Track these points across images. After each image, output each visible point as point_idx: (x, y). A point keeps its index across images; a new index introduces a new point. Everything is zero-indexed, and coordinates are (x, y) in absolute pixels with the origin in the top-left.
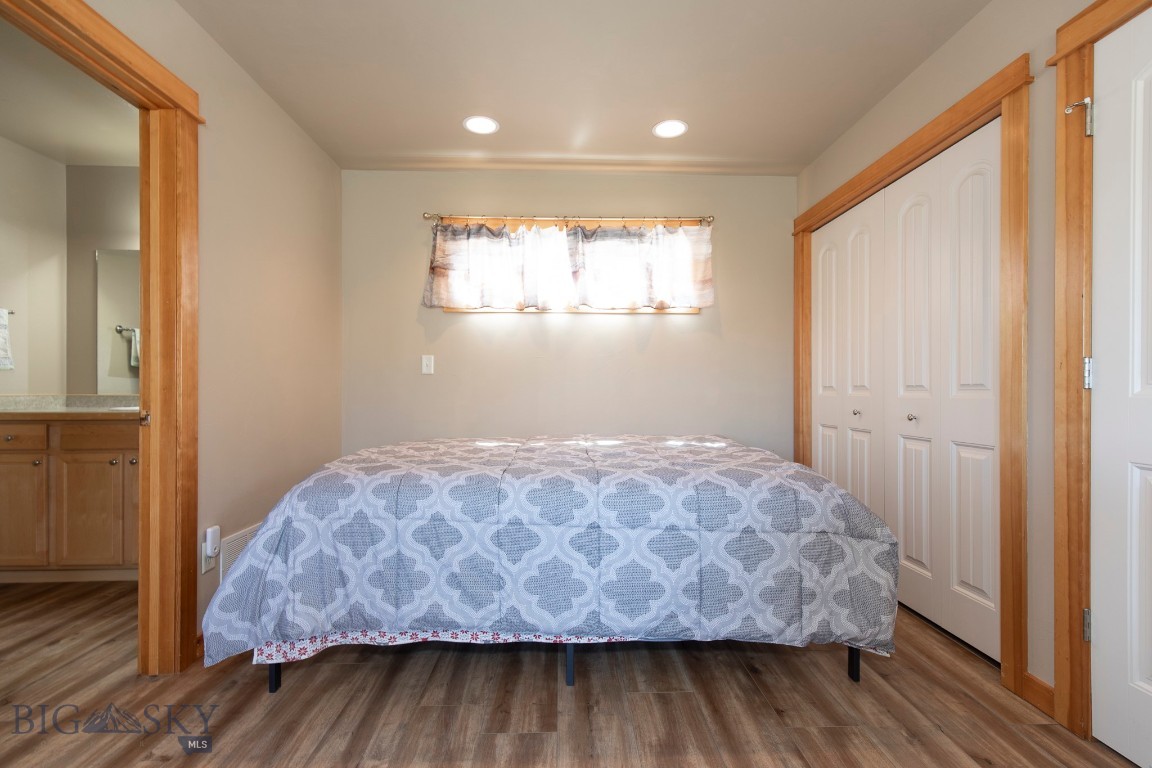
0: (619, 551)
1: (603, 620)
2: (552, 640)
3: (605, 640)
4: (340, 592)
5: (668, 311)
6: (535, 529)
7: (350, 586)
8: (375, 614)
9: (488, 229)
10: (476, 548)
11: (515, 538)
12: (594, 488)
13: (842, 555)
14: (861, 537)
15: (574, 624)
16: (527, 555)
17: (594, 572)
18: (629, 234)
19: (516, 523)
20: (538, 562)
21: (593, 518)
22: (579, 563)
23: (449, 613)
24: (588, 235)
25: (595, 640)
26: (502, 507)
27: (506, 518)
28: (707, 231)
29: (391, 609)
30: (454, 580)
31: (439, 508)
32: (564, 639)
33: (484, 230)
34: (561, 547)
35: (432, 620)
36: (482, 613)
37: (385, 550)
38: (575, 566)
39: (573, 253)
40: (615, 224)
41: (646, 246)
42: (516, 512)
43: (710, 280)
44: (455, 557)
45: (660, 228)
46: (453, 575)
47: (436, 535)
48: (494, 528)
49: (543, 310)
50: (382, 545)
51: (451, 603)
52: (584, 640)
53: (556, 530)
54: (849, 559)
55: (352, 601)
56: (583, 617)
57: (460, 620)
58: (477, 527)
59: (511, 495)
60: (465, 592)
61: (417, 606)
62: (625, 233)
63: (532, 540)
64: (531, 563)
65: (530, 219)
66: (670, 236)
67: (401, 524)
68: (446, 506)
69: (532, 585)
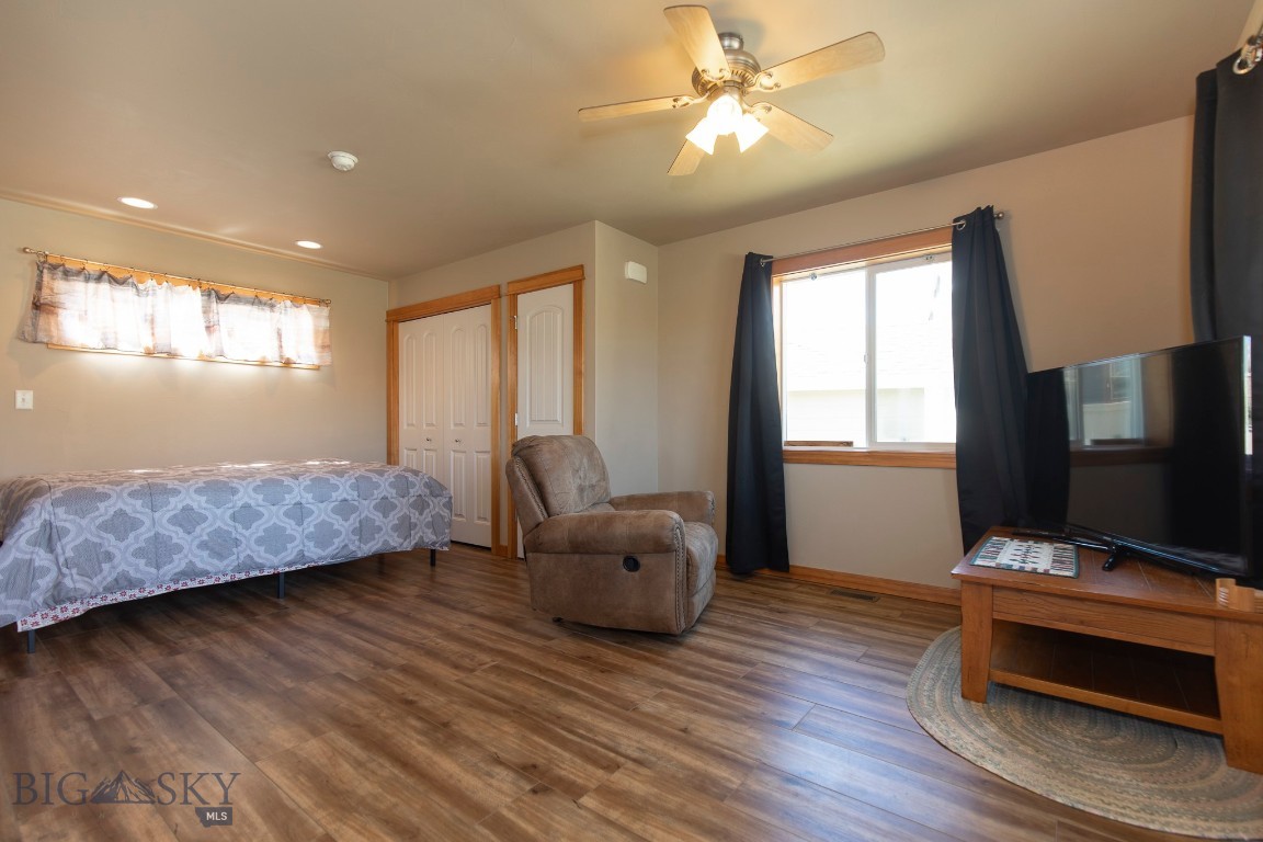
0: (315, 515)
1: (306, 554)
2: (272, 572)
3: (306, 566)
4: (106, 567)
5: (294, 366)
6: (261, 509)
7: (116, 561)
8: (139, 576)
9: (110, 276)
10: (219, 524)
11: (247, 515)
12: (296, 482)
13: (429, 505)
14: (436, 496)
15: (288, 559)
16: (254, 525)
17: (300, 529)
18: (260, 303)
19: (246, 507)
20: (263, 527)
21: (298, 499)
22: (290, 526)
23: (200, 565)
24: (221, 298)
25: (300, 567)
26: (235, 498)
27: (240, 504)
28: (325, 311)
29: (153, 570)
30: (203, 545)
31: (188, 501)
32: (280, 570)
33: (105, 277)
34: (278, 517)
35: (191, 572)
36: (225, 562)
37: (145, 533)
38: (288, 526)
39: (206, 311)
40: (250, 293)
41: (276, 315)
42: (246, 499)
43: (329, 346)
44: (203, 531)
45: (288, 303)
46: (203, 543)
47: (187, 519)
48: (231, 511)
49: (172, 355)
50: (143, 529)
51: (202, 560)
52: (293, 569)
53: (274, 508)
54: (431, 507)
55: (120, 569)
56: (295, 554)
57: (209, 568)
58: (218, 512)
59: (242, 490)
60: (212, 550)
61: (178, 564)
62: (256, 301)
63: (259, 515)
64: (258, 529)
65: (161, 274)
66: (296, 309)
67: (157, 515)
68: (193, 500)
69: (259, 541)
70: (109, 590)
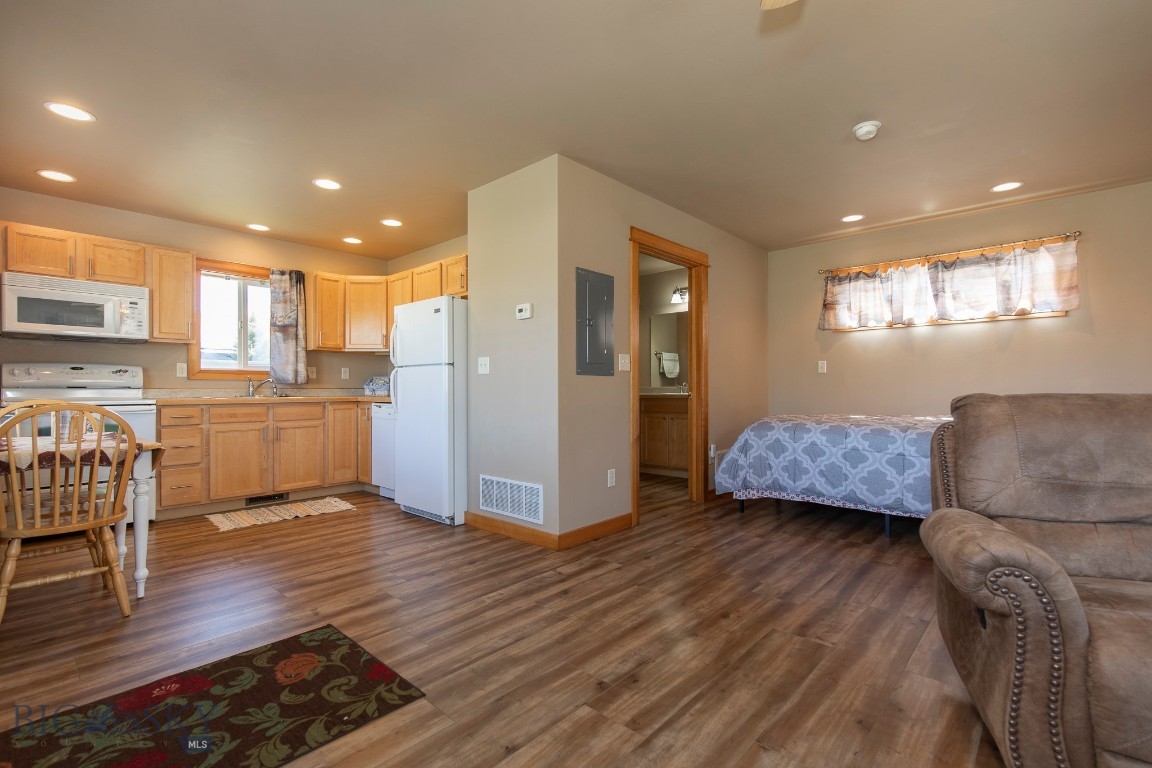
0: (916, 469)
1: (905, 503)
2: (875, 510)
3: (907, 515)
4: (768, 473)
5: (1030, 316)
6: (867, 453)
7: (773, 470)
8: (784, 484)
9: (864, 274)
10: (833, 459)
11: (855, 457)
12: (902, 434)
15: (886, 503)
16: (860, 466)
17: (901, 479)
18: (987, 259)
19: (855, 449)
20: (867, 470)
21: (901, 450)
22: (891, 474)
23: (819, 488)
24: (948, 266)
25: (901, 514)
26: (847, 441)
27: (850, 446)
28: (1072, 245)
29: (792, 483)
30: (822, 473)
31: (814, 439)
32: (882, 511)
33: (861, 275)
34: (881, 463)
35: (810, 490)
36: (836, 490)
37: (788, 456)
38: (889, 474)
39: (934, 281)
40: (975, 253)
41: (1003, 268)
42: (855, 444)
43: (1076, 287)
44: (823, 462)
45: (1018, 251)
46: (821, 470)
47: (814, 451)
48: (844, 451)
49: (909, 325)
50: (787, 454)
51: (821, 484)
52: (894, 513)
53: (878, 455)
55: (774, 476)
56: (892, 500)
57: (825, 492)
58: (834, 450)
59: (853, 435)
60: (827, 479)
61: (804, 482)
62: (984, 259)
63: (864, 459)
64: (863, 470)
65: (898, 261)
66: (1032, 255)
67: (796, 445)
68: (818, 439)
69: (863, 481)
70: (768, 488)
